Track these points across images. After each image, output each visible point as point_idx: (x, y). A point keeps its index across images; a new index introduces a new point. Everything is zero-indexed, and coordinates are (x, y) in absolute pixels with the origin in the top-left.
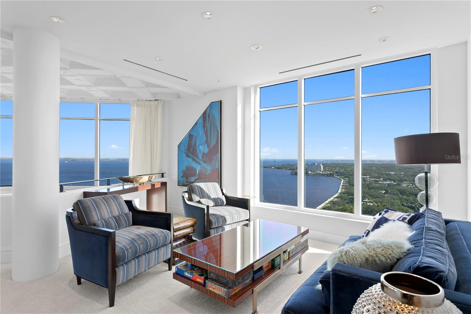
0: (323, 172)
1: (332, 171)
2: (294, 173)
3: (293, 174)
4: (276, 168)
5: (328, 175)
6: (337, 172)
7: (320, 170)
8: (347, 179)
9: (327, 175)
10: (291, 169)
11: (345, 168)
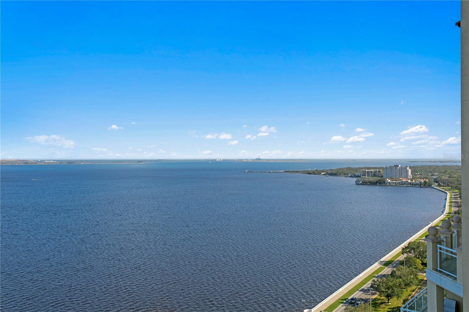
0: (412, 180)
1: (427, 178)
2: (361, 182)
3: (361, 184)
4: (327, 173)
5: (422, 184)
6: (436, 181)
7: (406, 177)
8: (457, 191)
9: (420, 185)
10: (354, 175)
11: (449, 174)
